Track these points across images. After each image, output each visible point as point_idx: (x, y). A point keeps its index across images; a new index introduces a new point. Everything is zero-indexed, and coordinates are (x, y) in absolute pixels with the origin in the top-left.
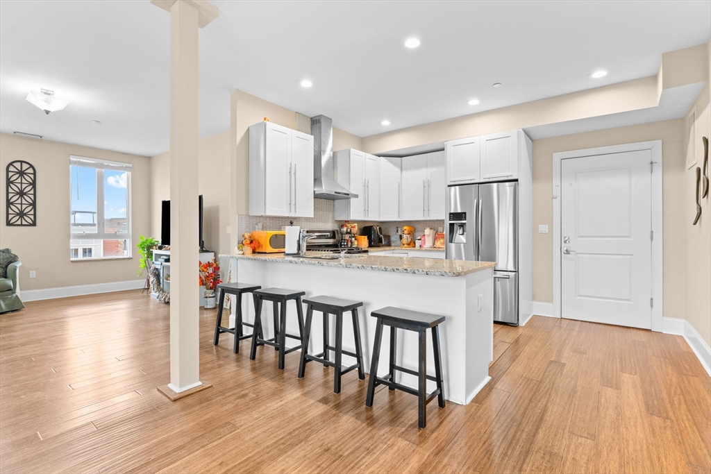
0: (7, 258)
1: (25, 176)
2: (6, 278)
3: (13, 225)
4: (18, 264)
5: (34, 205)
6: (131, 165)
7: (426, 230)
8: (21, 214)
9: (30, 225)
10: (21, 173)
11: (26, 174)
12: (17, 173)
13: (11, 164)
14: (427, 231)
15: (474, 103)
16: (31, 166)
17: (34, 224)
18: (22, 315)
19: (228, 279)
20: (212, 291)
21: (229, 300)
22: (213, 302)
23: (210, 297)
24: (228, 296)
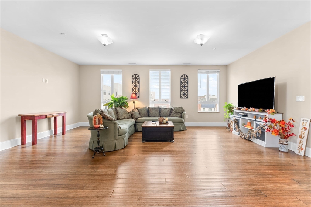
0: (182, 110)
2: (182, 117)
3: (182, 98)
4: (185, 113)
5: (188, 90)
6: (219, 71)
8: (184, 94)
10: (184, 79)
13: (182, 76)
16: (187, 76)
17: (188, 98)
18: (184, 133)
19: (300, 134)
20: (287, 140)
21: (302, 149)
22: (287, 148)
23: (285, 144)
24: (300, 146)
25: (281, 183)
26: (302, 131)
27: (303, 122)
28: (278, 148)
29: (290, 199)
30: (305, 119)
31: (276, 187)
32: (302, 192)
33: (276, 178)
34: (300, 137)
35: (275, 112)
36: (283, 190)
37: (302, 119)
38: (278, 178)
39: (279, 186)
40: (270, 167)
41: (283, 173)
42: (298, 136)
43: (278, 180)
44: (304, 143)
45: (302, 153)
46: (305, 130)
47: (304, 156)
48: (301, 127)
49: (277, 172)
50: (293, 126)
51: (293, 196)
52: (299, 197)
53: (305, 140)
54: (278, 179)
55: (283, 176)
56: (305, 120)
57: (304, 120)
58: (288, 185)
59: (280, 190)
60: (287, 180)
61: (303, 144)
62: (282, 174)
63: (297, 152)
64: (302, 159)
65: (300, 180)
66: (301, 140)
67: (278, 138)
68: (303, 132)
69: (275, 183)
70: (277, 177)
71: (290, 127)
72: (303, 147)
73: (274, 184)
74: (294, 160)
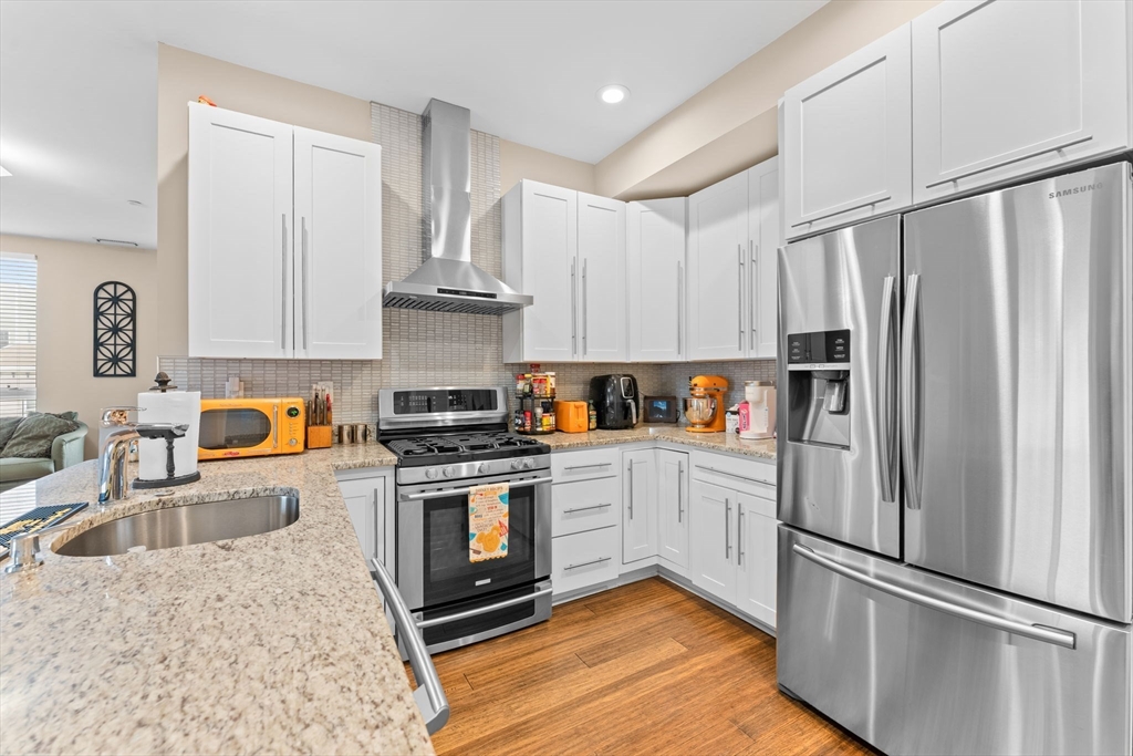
0: (60, 427)
1: (120, 303)
3: (102, 375)
4: (73, 436)
5: (132, 345)
7: (750, 388)
8: (115, 360)
9: (128, 375)
10: (115, 300)
11: (121, 300)
12: (110, 300)
13: (101, 287)
14: (752, 391)
16: (129, 289)
17: (133, 374)
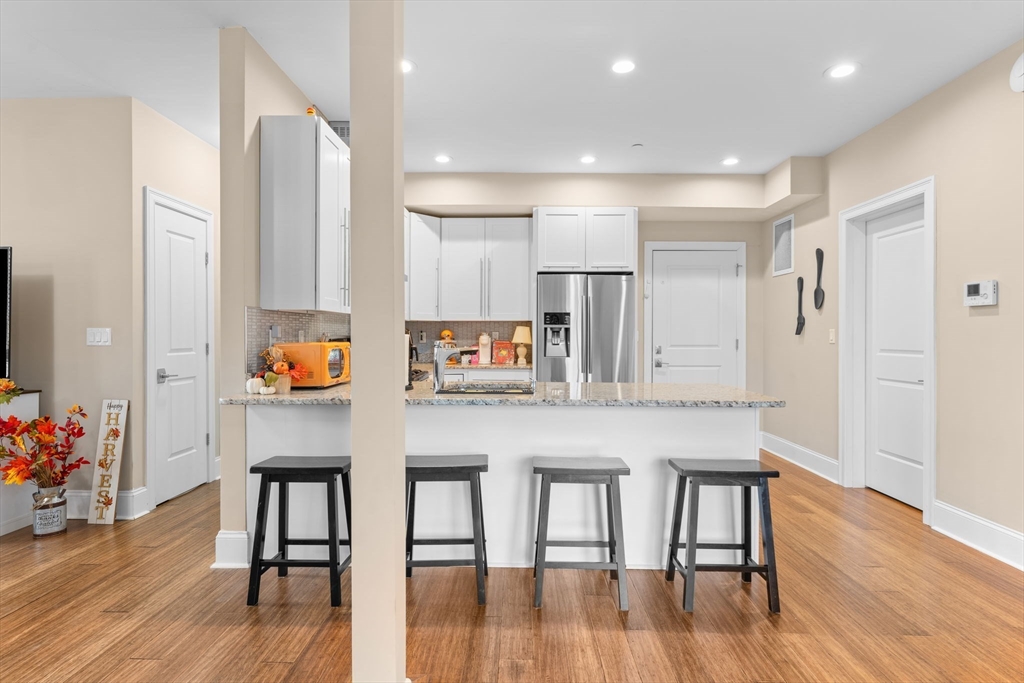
7: (481, 337)
15: (588, 160)
19: (100, 456)
20: (62, 488)
21: (108, 503)
22: (63, 516)
23: (55, 505)
24: (104, 494)
25: (77, 645)
26: (108, 442)
27: (110, 415)
28: (31, 528)
29: (116, 677)
30: (113, 404)
31: (65, 672)
32: (139, 631)
33: (57, 640)
34: (101, 465)
35: (14, 390)
36: (90, 664)
37: (106, 402)
38: (62, 637)
39: (74, 661)
40: (20, 616)
41: (72, 608)
42: (97, 463)
43: (65, 641)
44: (115, 482)
45: (109, 516)
46: (114, 440)
47: (116, 521)
48: (104, 430)
49: (52, 616)
50: (80, 433)
51: (121, 660)
52: (136, 655)
53: (115, 471)
54: (63, 639)
55: (76, 618)
56: (114, 407)
57: (110, 406)
58: (99, 638)
59: (81, 671)
60: (92, 624)
61: (110, 485)
62: (71, 612)
63: (92, 519)
64: (111, 535)
65: (126, 601)
66: (105, 473)
67: (32, 486)
68: (110, 447)
69: (58, 659)
70: (57, 634)
71: (72, 438)
72: (110, 496)
73: (56, 665)
74: (90, 549)
